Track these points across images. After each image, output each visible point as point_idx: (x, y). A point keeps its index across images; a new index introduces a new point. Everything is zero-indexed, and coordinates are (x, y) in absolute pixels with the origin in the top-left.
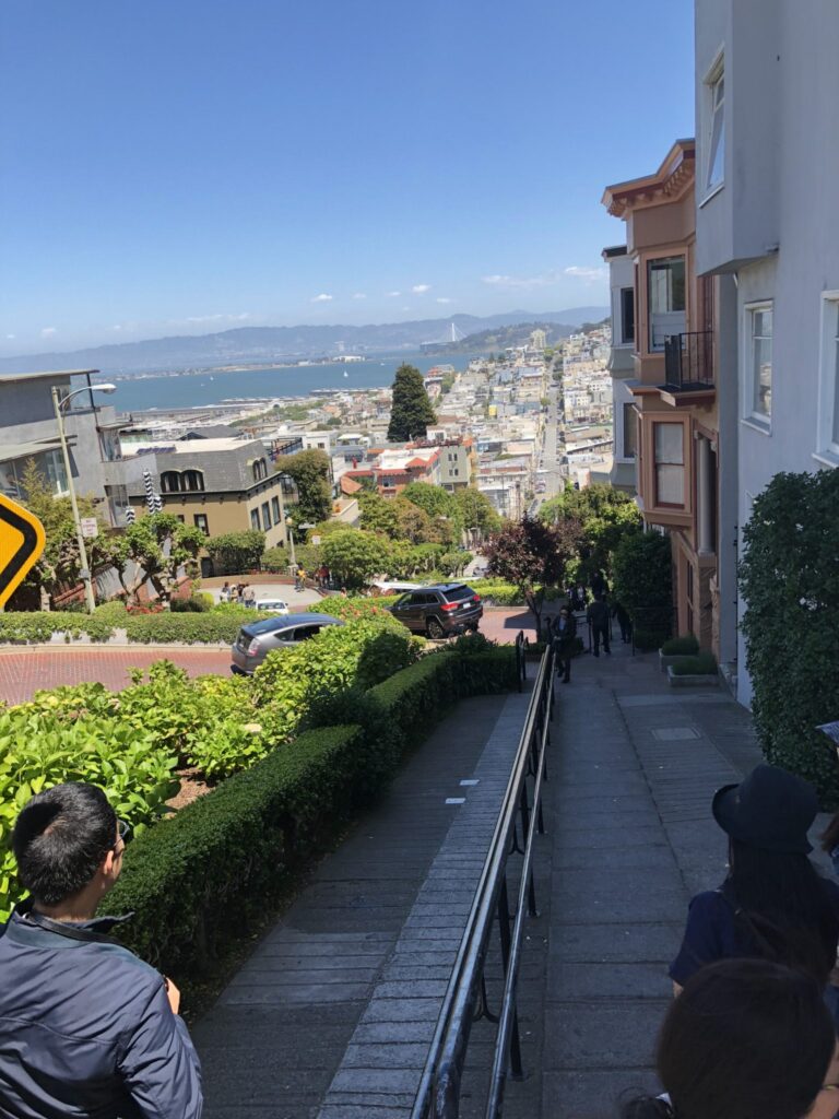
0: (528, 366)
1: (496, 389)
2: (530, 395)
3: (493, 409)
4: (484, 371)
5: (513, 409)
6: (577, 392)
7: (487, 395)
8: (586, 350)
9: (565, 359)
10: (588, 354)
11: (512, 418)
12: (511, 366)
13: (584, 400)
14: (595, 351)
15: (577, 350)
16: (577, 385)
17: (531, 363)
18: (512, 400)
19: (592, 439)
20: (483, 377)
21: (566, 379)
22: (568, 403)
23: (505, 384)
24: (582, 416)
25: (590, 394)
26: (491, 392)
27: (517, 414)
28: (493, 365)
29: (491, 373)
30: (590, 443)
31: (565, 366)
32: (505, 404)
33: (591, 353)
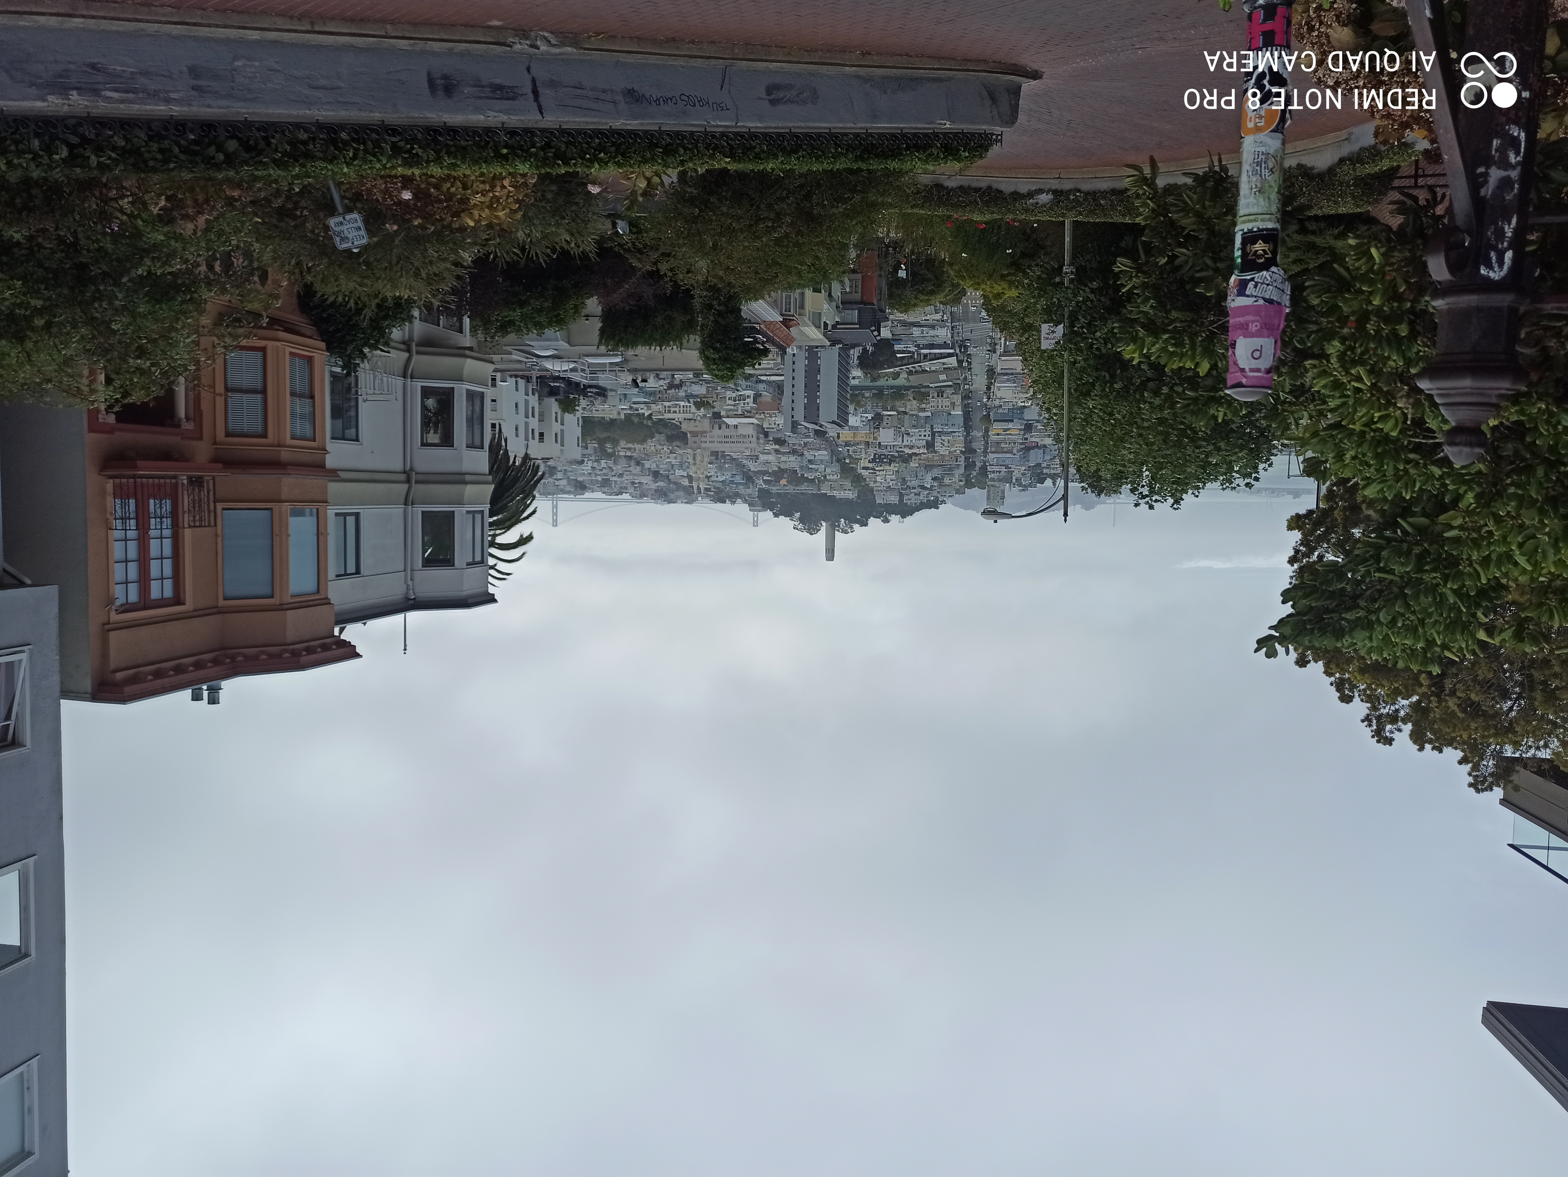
19: (924, 371)
30: (927, 365)
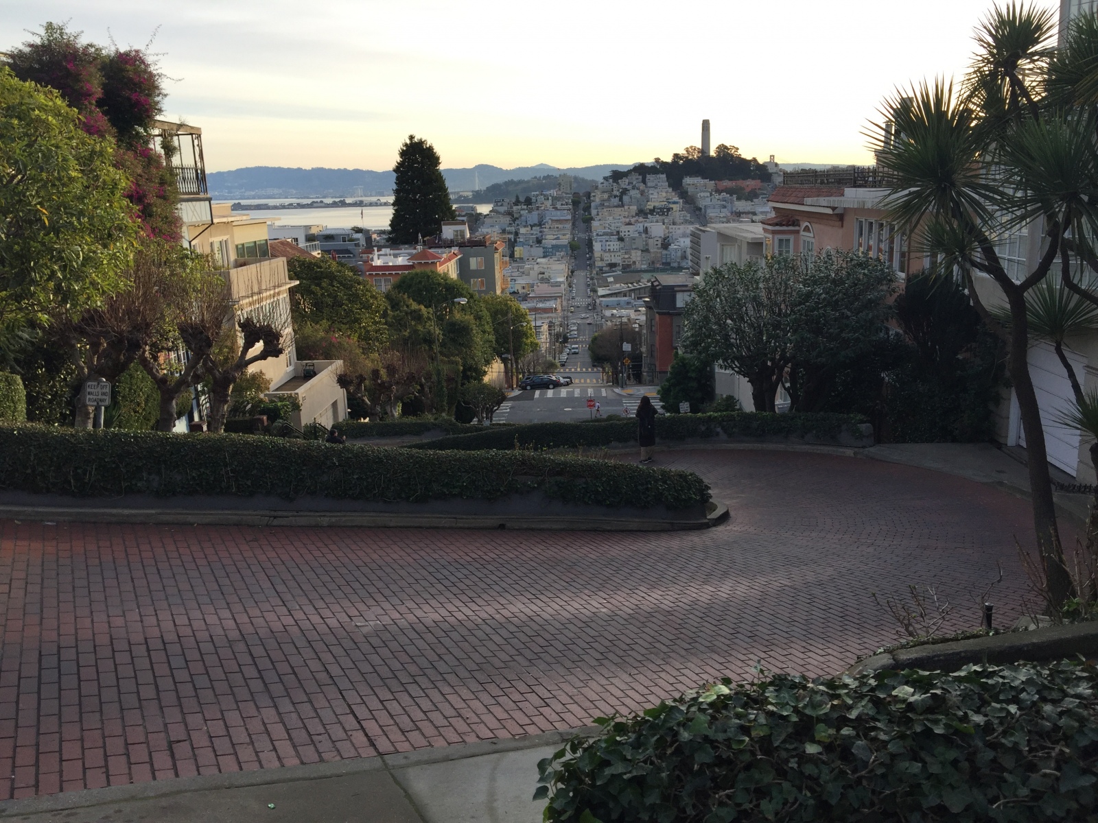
0: (556, 209)
1: (522, 230)
2: (558, 238)
3: (518, 251)
4: (510, 213)
5: (540, 251)
6: (607, 238)
7: (512, 237)
8: (615, 196)
9: (593, 204)
10: (617, 199)
11: (539, 260)
12: (538, 208)
13: (614, 245)
14: (626, 198)
15: (606, 196)
16: (607, 230)
17: (559, 206)
18: (539, 241)
19: (625, 283)
20: (507, 219)
21: (595, 224)
22: (597, 247)
23: (532, 226)
24: (613, 262)
25: (621, 239)
26: (517, 234)
27: (544, 257)
28: (519, 207)
29: (515, 216)
30: (624, 288)
31: (594, 212)
32: (531, 246)
33: (621, 200)
